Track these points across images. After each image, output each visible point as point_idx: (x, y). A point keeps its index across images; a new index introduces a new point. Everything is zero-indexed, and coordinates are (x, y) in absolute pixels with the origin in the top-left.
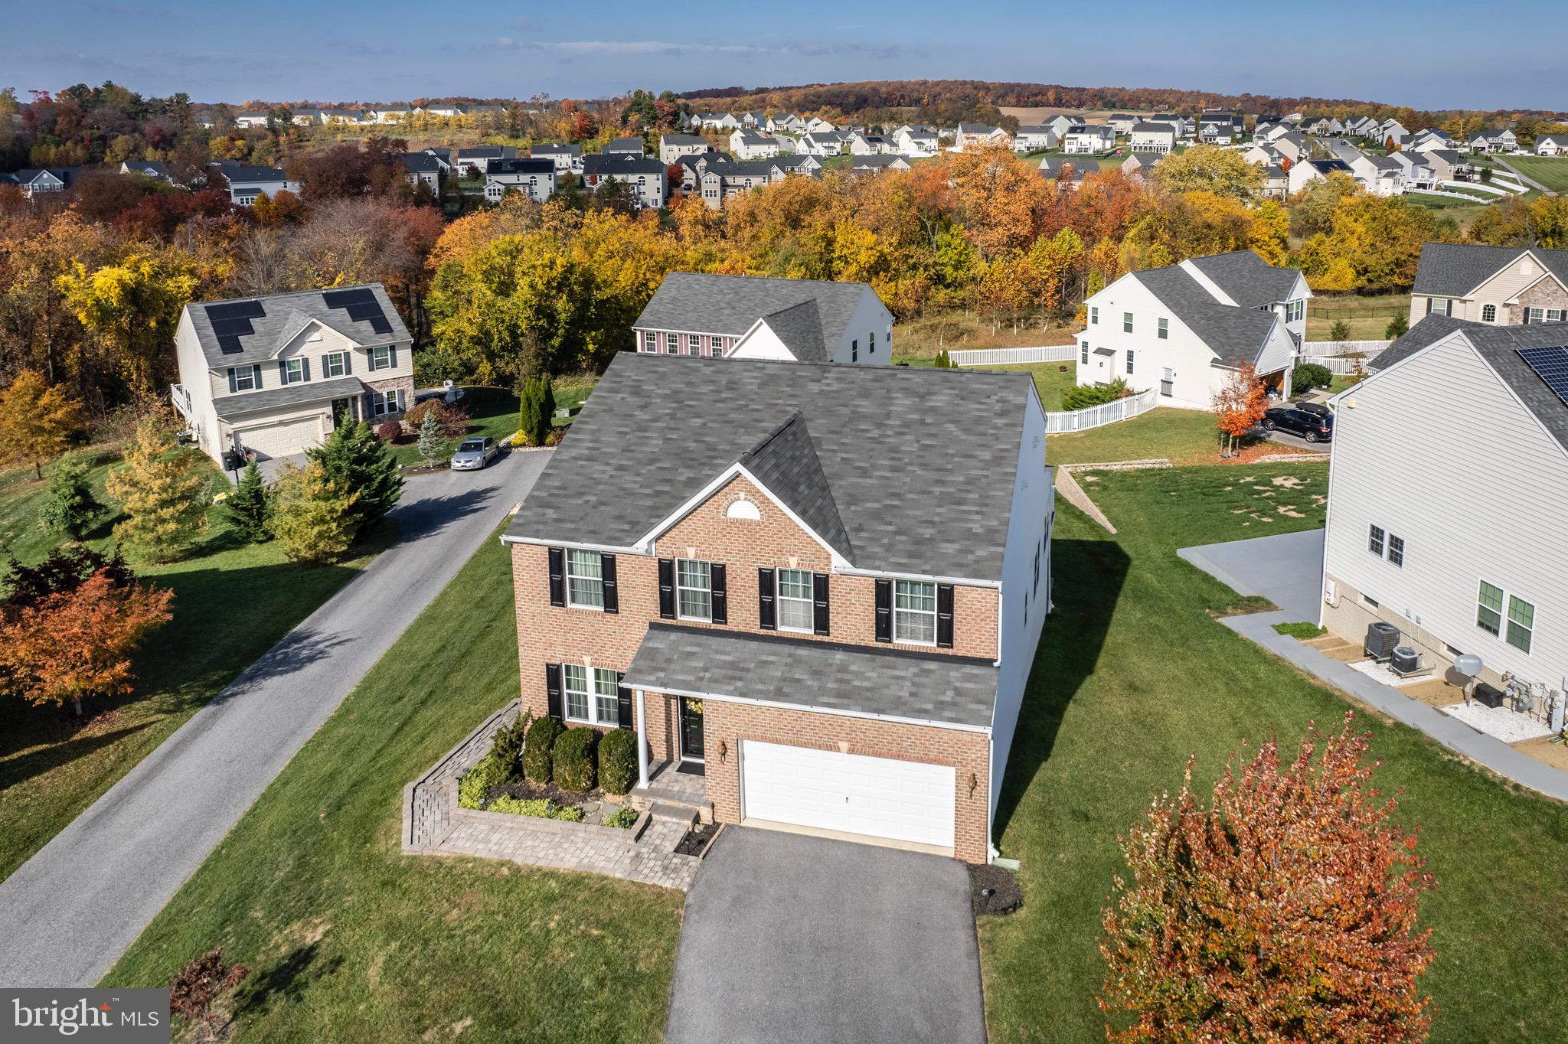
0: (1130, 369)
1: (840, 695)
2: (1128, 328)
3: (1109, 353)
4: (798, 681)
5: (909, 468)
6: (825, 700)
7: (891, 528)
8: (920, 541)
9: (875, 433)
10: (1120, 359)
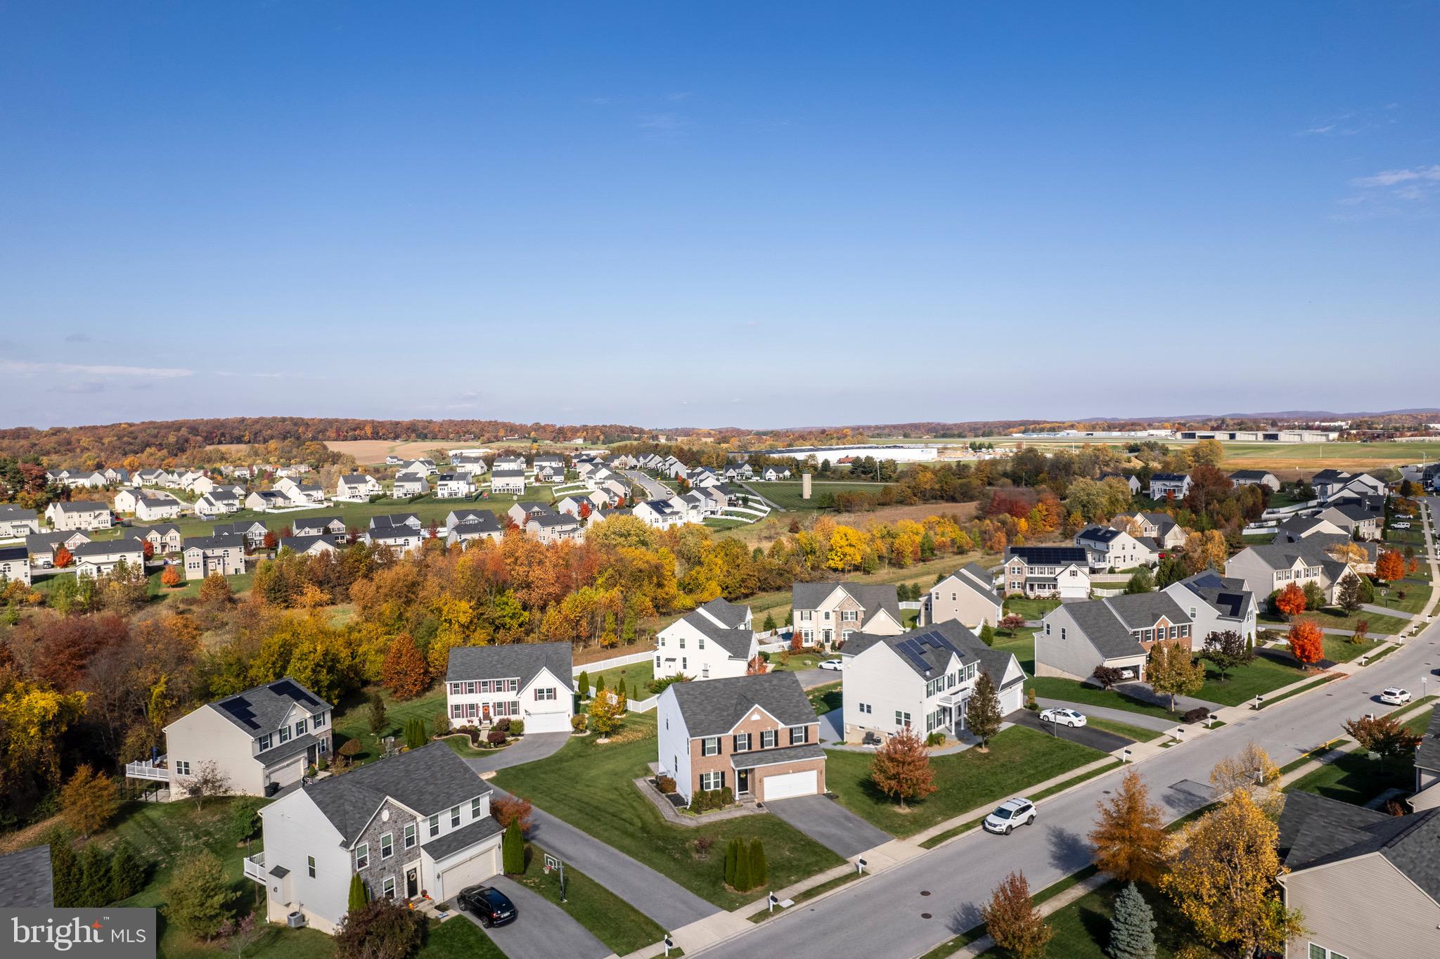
0: (685, 667)
2: (682, 646)
3: (674, 660)
10: (680, 663)
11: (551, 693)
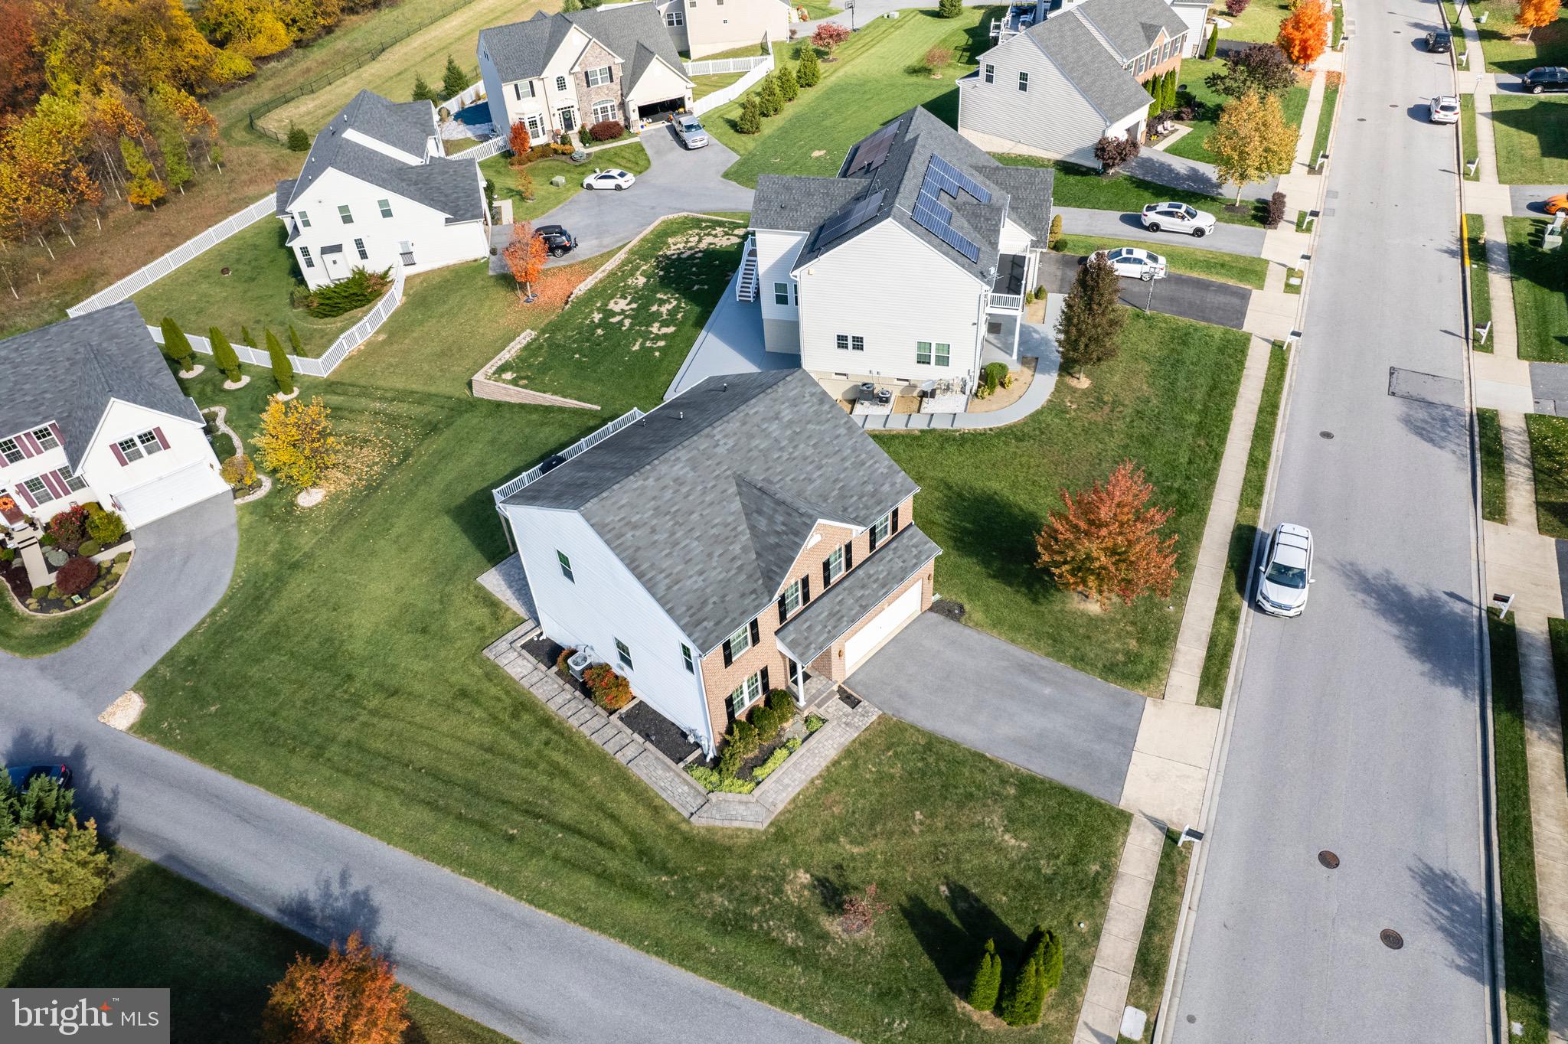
0: (363, 255)
1: (884, 586)
2: (347, 219)
3: (337, 248)
4: (862, 596)
5: (824, 462)
6: (881, 593)
7: (855, 498)
8: (873, 495)
9: (785, 456)
10: (351, 250)
11: (153, 439)
